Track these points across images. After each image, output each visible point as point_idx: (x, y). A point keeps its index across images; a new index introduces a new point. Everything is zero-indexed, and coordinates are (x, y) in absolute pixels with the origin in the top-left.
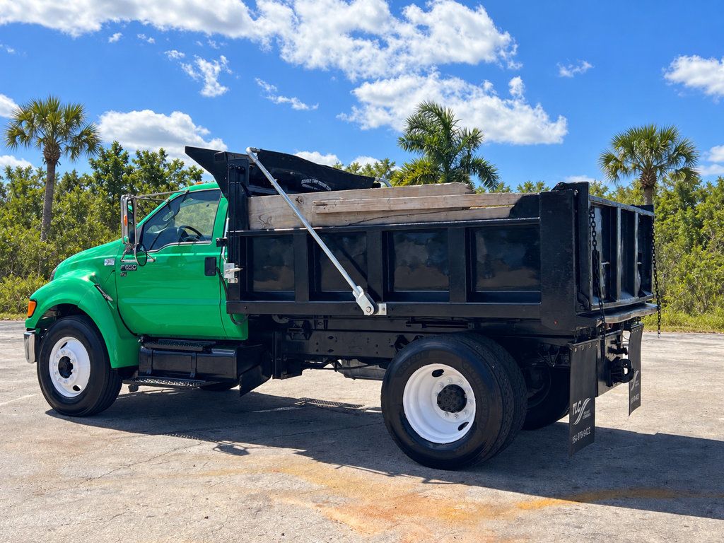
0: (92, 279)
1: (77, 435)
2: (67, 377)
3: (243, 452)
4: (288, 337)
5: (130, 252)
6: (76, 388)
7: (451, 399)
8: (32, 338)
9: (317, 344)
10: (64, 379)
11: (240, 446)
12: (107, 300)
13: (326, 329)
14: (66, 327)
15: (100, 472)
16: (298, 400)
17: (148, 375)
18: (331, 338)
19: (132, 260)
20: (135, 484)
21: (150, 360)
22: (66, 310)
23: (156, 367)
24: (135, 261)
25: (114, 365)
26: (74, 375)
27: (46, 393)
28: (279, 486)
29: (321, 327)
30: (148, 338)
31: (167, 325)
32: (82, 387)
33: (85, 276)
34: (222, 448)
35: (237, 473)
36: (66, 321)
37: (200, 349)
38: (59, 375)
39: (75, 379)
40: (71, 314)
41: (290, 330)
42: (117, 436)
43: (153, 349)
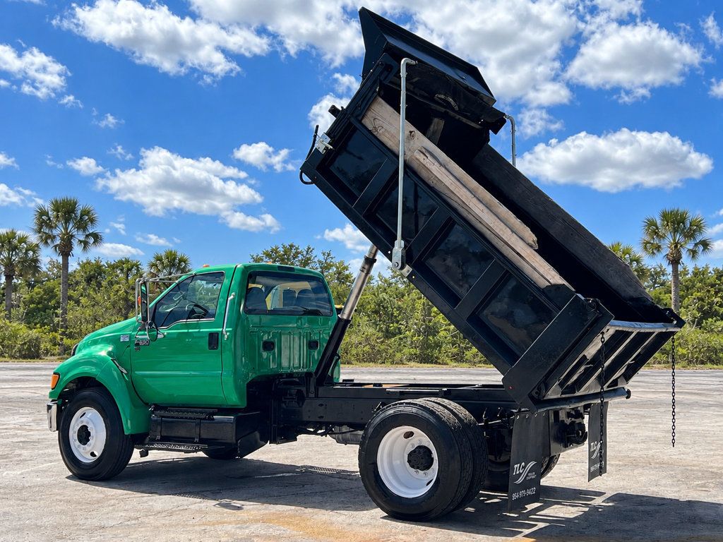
0: (109, 354)
1: (94, 496)
2: (85, 444)
3: (239, 508)
4: (283, 405)
5: (143, 329)
6: (93, 454)
7: (419, 459)
8: (54, 408)
9: (309, 411)
10: (82, 446)
11: (238, 503)
12: (122, 372)
13: (317, 396)
14: (84, 398)
15: (111, 523)
16: (298, 467)
17: (158, 440)
18: (321, 405)
19: (145, 336)
20: (141, 532)
21: (159, 428)
22: (85, 382)
23: (164, 434)
24: (147, 337)
25: (127, 432)
26: (92, 441)
27: (66, 459)
28: (262, 532)
29: (313, 395)
30: (158, 407)
31: (175, 395)
32: (98, 454)
33: (103, 351)
34: (222, 505)
35: (230, 523)
36: (86, 393)
37: (203, 416)
38: (77, 443)
39: (92, 445)
40: (90, 386)
41: (285, 399)
42: (128, 496)
43: (163, 417)
